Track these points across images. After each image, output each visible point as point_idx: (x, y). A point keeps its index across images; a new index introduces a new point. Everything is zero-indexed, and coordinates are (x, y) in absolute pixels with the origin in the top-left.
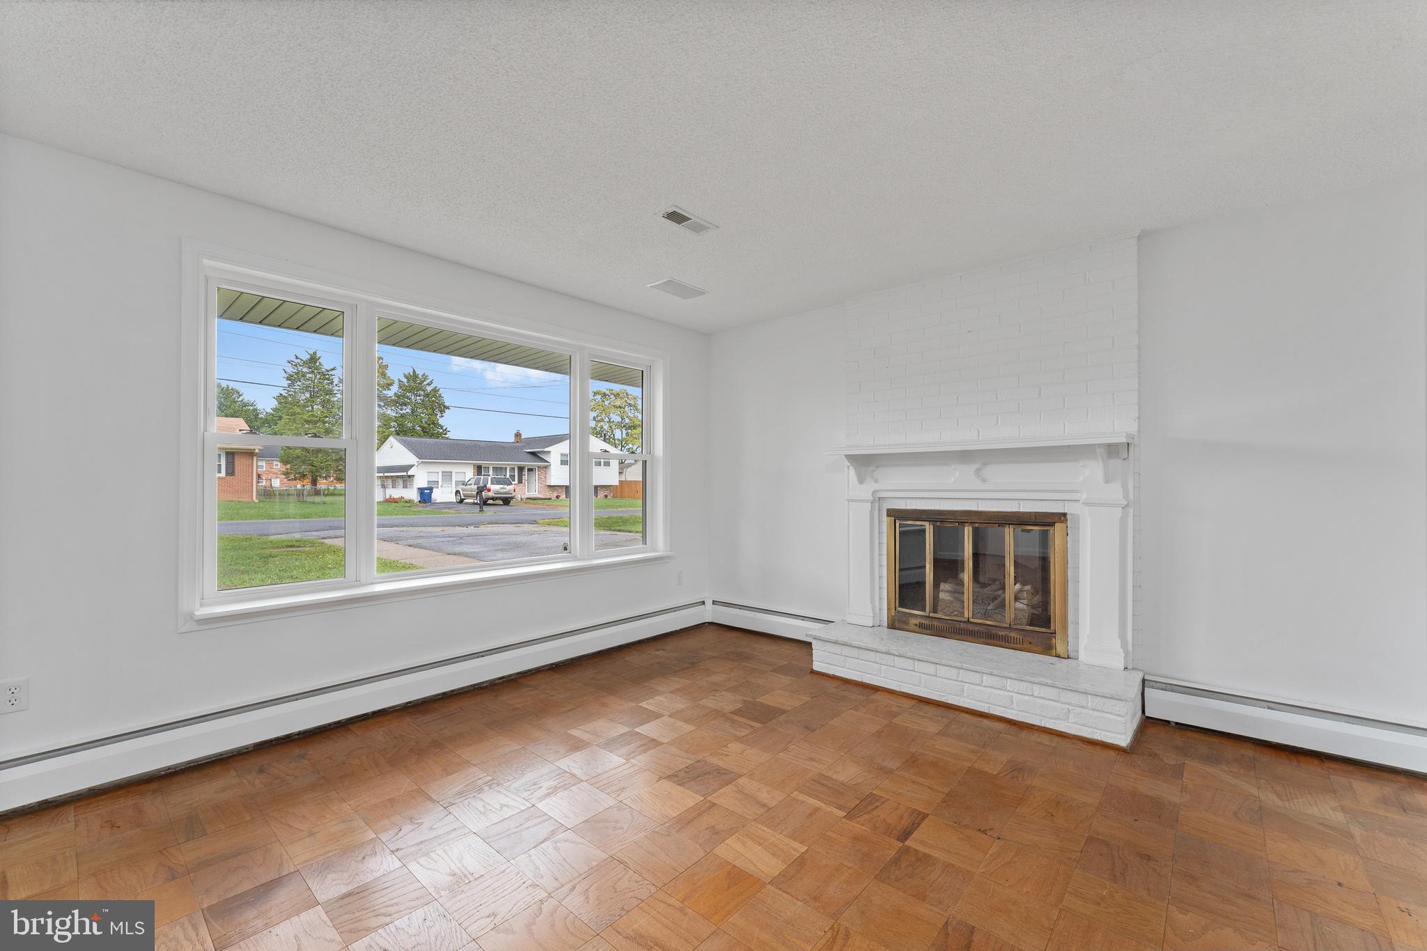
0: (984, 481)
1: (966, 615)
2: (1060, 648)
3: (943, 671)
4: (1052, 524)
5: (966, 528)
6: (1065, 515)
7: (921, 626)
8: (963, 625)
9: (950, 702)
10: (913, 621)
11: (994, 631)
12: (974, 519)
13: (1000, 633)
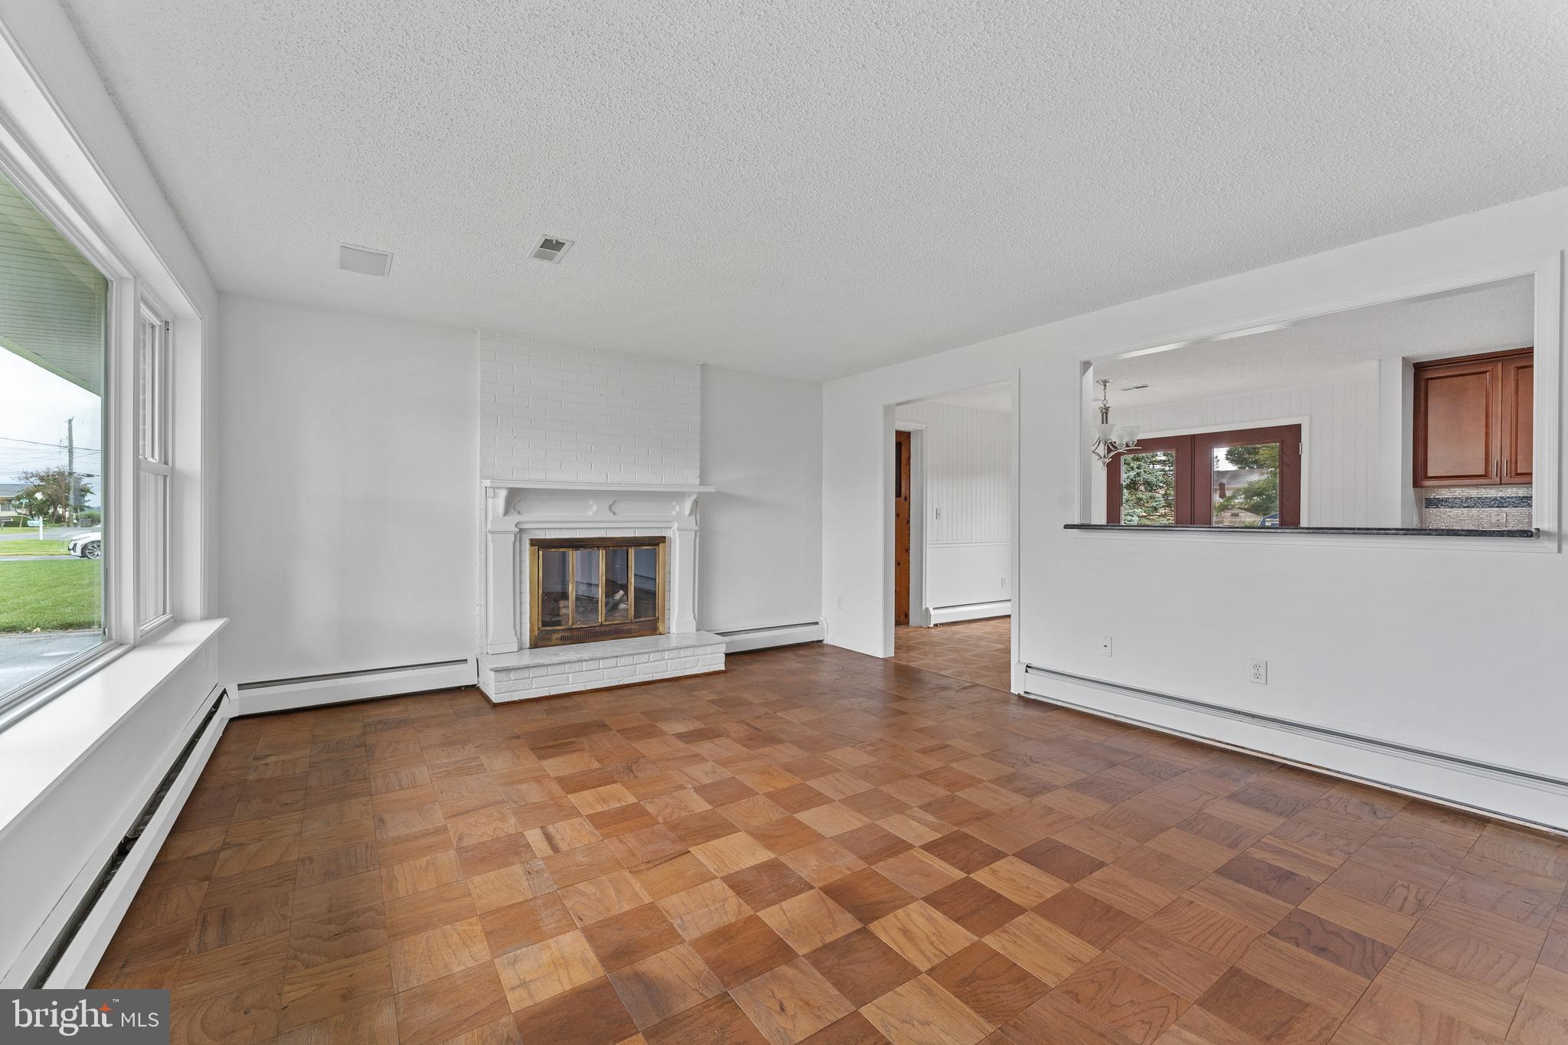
0: (614, 513)
1: (600, 621)
2: (661, 629)
3: (622, 661)
4: (658, 545)
5: (601, 551)
6: (665, 537)
7: (563, 638)
8: (597, 628)
9: (626, 683)
10: (556, 636)
11: (620, 627)
12: (607, 543)
13: (624, 628)
